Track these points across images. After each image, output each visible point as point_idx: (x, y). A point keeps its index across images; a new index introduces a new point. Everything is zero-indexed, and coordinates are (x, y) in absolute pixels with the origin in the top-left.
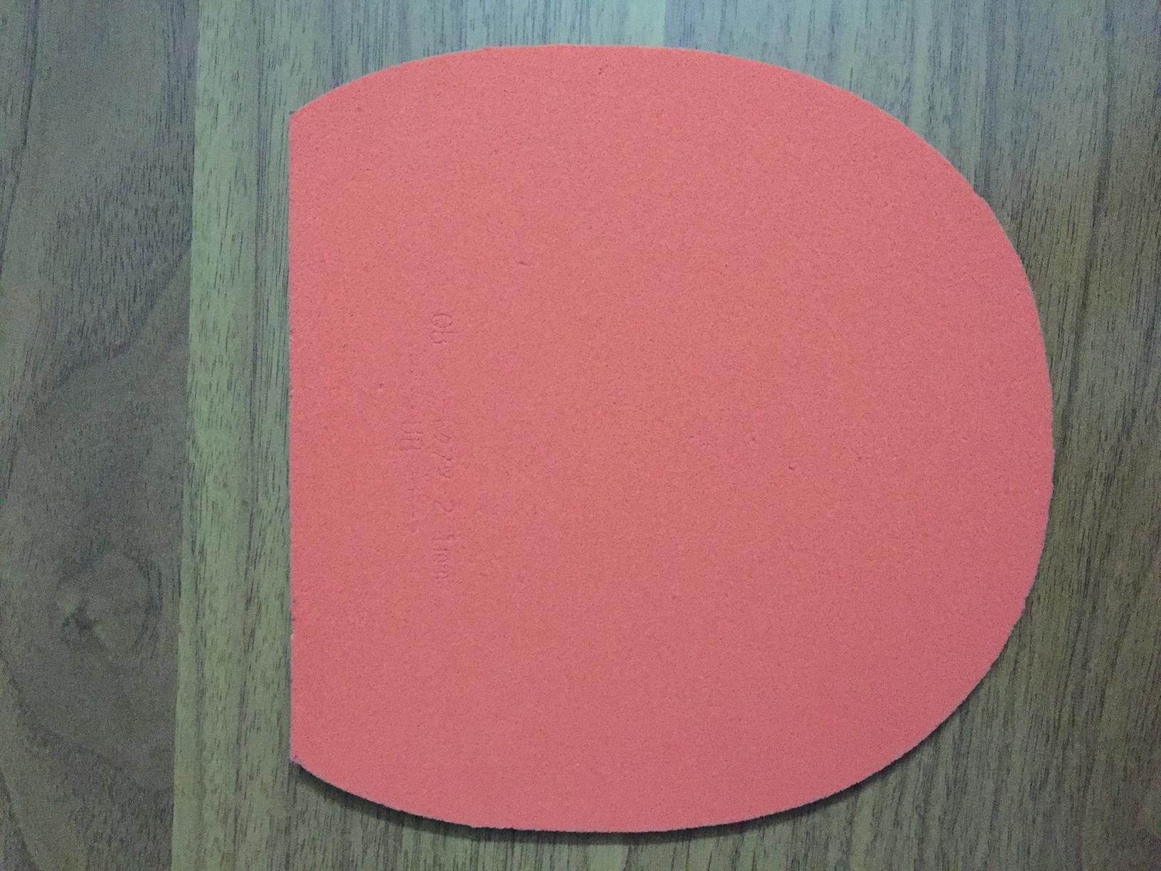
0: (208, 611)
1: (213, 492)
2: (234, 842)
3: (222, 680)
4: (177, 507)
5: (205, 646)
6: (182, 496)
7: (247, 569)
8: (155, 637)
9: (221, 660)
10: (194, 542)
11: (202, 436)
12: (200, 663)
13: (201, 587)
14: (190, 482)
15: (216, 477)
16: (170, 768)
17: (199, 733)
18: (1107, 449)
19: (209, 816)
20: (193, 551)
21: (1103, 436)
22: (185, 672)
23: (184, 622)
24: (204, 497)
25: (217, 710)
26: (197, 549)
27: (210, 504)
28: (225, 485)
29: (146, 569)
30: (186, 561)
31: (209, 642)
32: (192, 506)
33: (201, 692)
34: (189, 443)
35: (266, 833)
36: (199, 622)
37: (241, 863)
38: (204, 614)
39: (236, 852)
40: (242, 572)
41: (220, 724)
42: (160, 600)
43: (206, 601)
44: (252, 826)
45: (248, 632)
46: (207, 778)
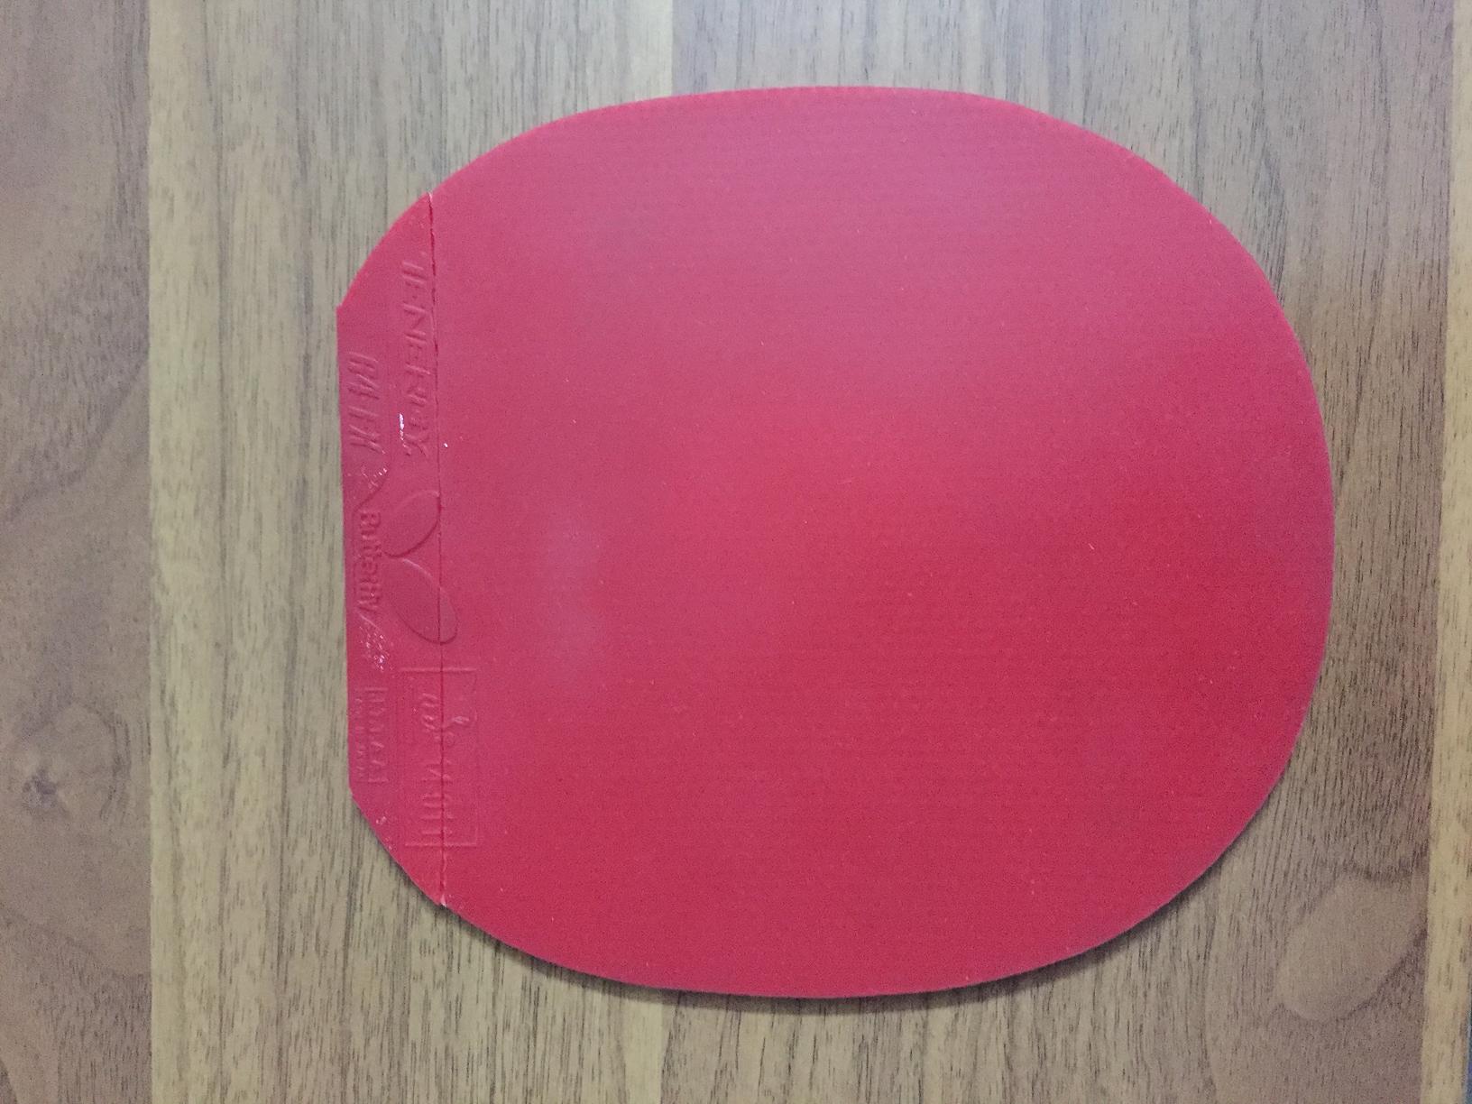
0: (181, 771)
1: (182, 634)
2: (220, 1033)
3: (199, 848)
4: (144, 651)
6: (148, 640)
7: (223, 721)
8: (123, 802)
9: (197, 826)
10: (163, 692)
11: (169, 570)
12: (175, 832)
13: (173, 744)
14: (157, 622)
15: (184, 619)
16: (145, 949)
17: (177, 911)
20: (162, 701)
22: (158, 837)
23: (157, 785)
24: (172, 639)
25: (195, 883)
26: (167, 699)
27: (180, 648)
28: (195, 626)
29: (111, 723)
32: (160, 651)
33: (177, 862)
34: (154, 579)
35: (255, 1024)
36: (173, 783)
37: (228, 1058)
38: (177, 774)
39: (223, 1045)
40: (218, 725)
41: (200, 899)
42: (128, 758)
43: (179, 758)
44: (239, 1014)
45: (227, 794)
46: (188, 960)
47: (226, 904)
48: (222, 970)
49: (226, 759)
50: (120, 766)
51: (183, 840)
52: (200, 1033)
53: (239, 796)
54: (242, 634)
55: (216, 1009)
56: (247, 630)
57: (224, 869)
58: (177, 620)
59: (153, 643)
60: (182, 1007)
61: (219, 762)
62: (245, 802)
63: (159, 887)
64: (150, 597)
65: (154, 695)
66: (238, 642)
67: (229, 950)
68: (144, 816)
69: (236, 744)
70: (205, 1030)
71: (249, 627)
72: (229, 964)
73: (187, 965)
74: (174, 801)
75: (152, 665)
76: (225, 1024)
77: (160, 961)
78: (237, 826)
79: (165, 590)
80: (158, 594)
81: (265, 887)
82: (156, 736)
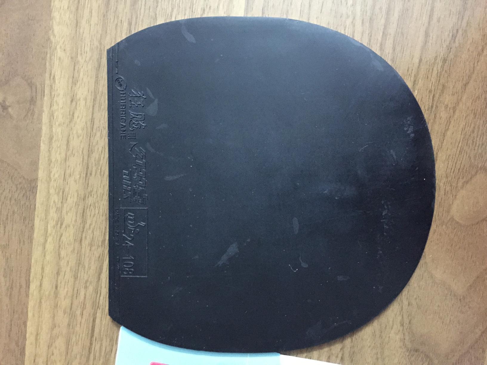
0: (55, 104)
1: (59, 53)
2: (62, 202)
3: (60, 133)
4: (44, 59)
5: (53, 119)
6: (47, 54)
7: (72, 87)
8: (33, 114)
9: (59, 125)
10: (51, 74)
11: (56, 29)
12: (51, 127)
13: (53, 93)
14: (50, 48)
15: (61, 47)
16: (36, 170)
17: (49, 156)
18: (445, 46)
19: (52, 191)
20: (50, 77)
21: (443, 41)
22: (45, 129)
23: (46, 109)
24: (56, 55)
25: (57, 146)
26: (52, 78)
27: (58, 58)
28: (64, 50)
29: (31, 85)
30: (47, 82)
31: (55, 117)
32: (51, 59)
33: (51, 138)
34: (50, 32)
35: (75, 200)
36: (51, 108)
37: (64, 211)
38: (53, 105)
39: (62, 207)
40: (70, 88)
41: (58, 152)
42: (36, 98)
43: (55, 100)
44: (70, 196)
45: (71, 113)
46: (52, 174)
47: (68, 154)
48: (64, 179)
49: (72, 101)
50: (33, 101)
51: (54, 130)
52: (54, 202)
53: (76, 115)
54: (81, 54)
55: (61, 193)
56: (83, 53)
57: (68, 142)
58: (58, 47)
59: (48, 55)
60: (49, 192)
61: (69, 102)
62: (78, 117)
63: (43, 147)
64: (49, 39)
65: (47, 75)
66: (79, 58)
67: (68, 172)
68: (40, 120)
69: (76, 96)
70: (56, 201)
71: (84, 52)
72: (67, 177)
73: (52, 176)
74: (52, 115)
75: (47, 64)
76: (64, 199)
77: (41, 174)
78: (74, 126)
79: (54, 36)
80: (52, 37)
81: (83, 149)
82: (47, 91)
